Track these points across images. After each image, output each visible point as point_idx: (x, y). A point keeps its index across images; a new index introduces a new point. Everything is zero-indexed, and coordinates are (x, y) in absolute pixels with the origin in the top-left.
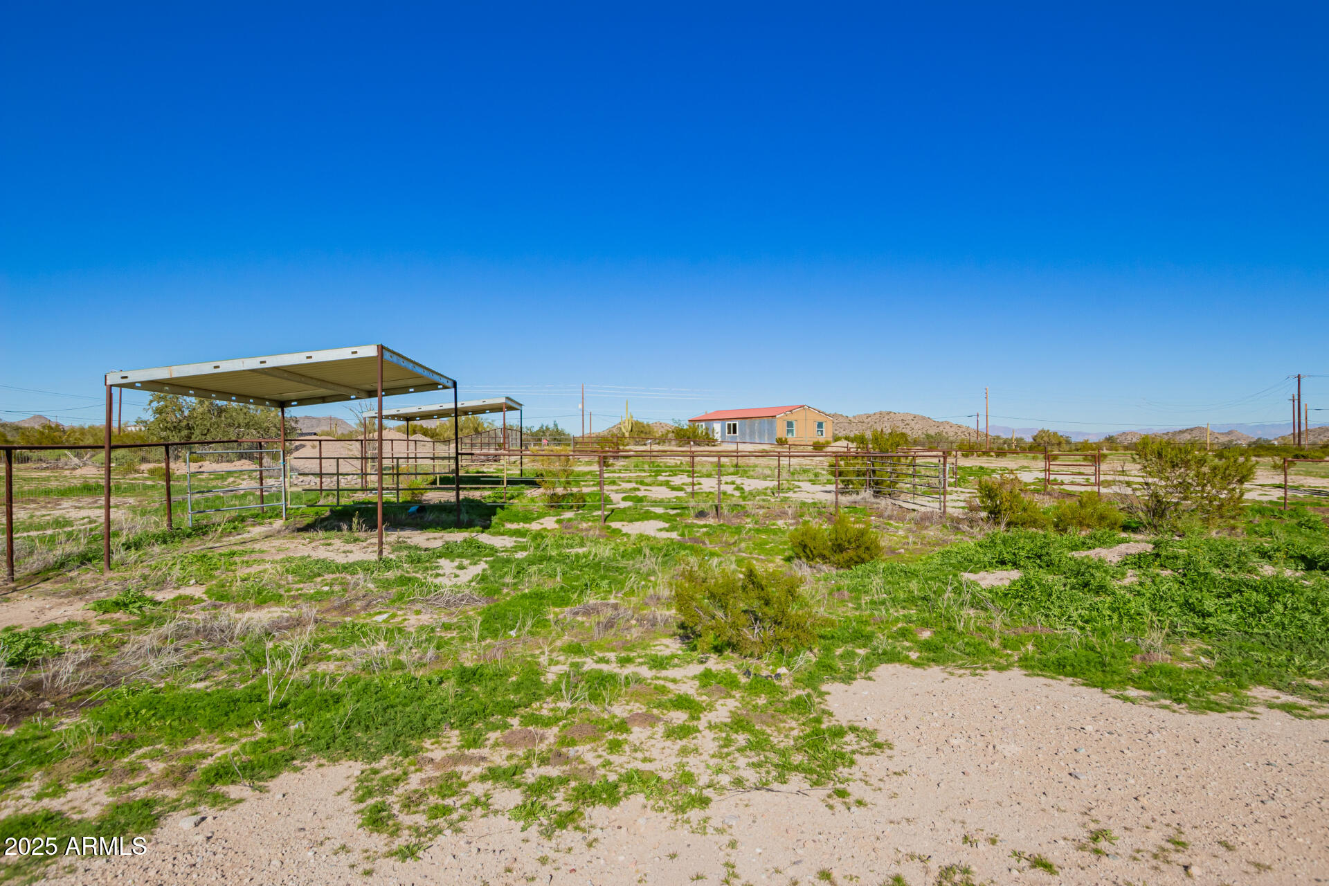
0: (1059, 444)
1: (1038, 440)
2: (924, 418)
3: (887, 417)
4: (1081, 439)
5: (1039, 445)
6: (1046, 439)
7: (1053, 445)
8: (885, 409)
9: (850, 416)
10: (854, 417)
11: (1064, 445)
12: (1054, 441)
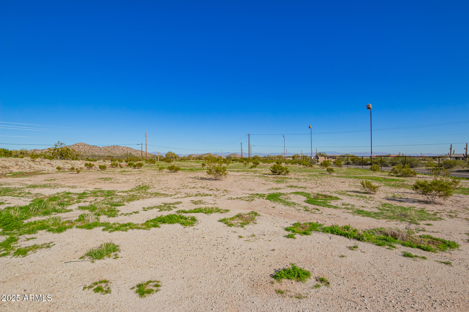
0: (176, 158)
1: (168, 156)
2: (131, 148)
3: (116, 148)
4: (182, 156)
5: (168, 158)
6: (171, 155)
7: (173, 158)
8: (116, 144)
9: (101, 147)
10: (102, 147)
11: (177, 158)
12: (174, 157)
